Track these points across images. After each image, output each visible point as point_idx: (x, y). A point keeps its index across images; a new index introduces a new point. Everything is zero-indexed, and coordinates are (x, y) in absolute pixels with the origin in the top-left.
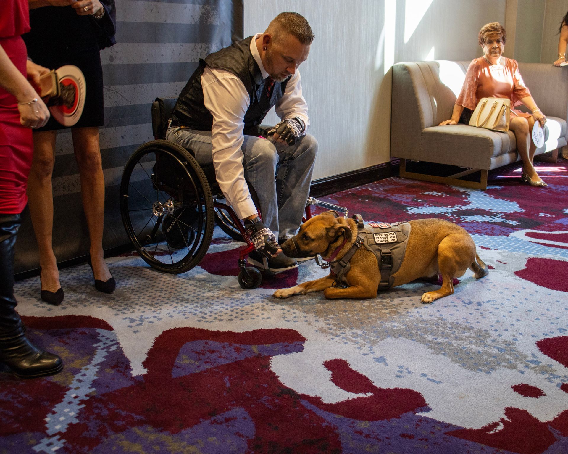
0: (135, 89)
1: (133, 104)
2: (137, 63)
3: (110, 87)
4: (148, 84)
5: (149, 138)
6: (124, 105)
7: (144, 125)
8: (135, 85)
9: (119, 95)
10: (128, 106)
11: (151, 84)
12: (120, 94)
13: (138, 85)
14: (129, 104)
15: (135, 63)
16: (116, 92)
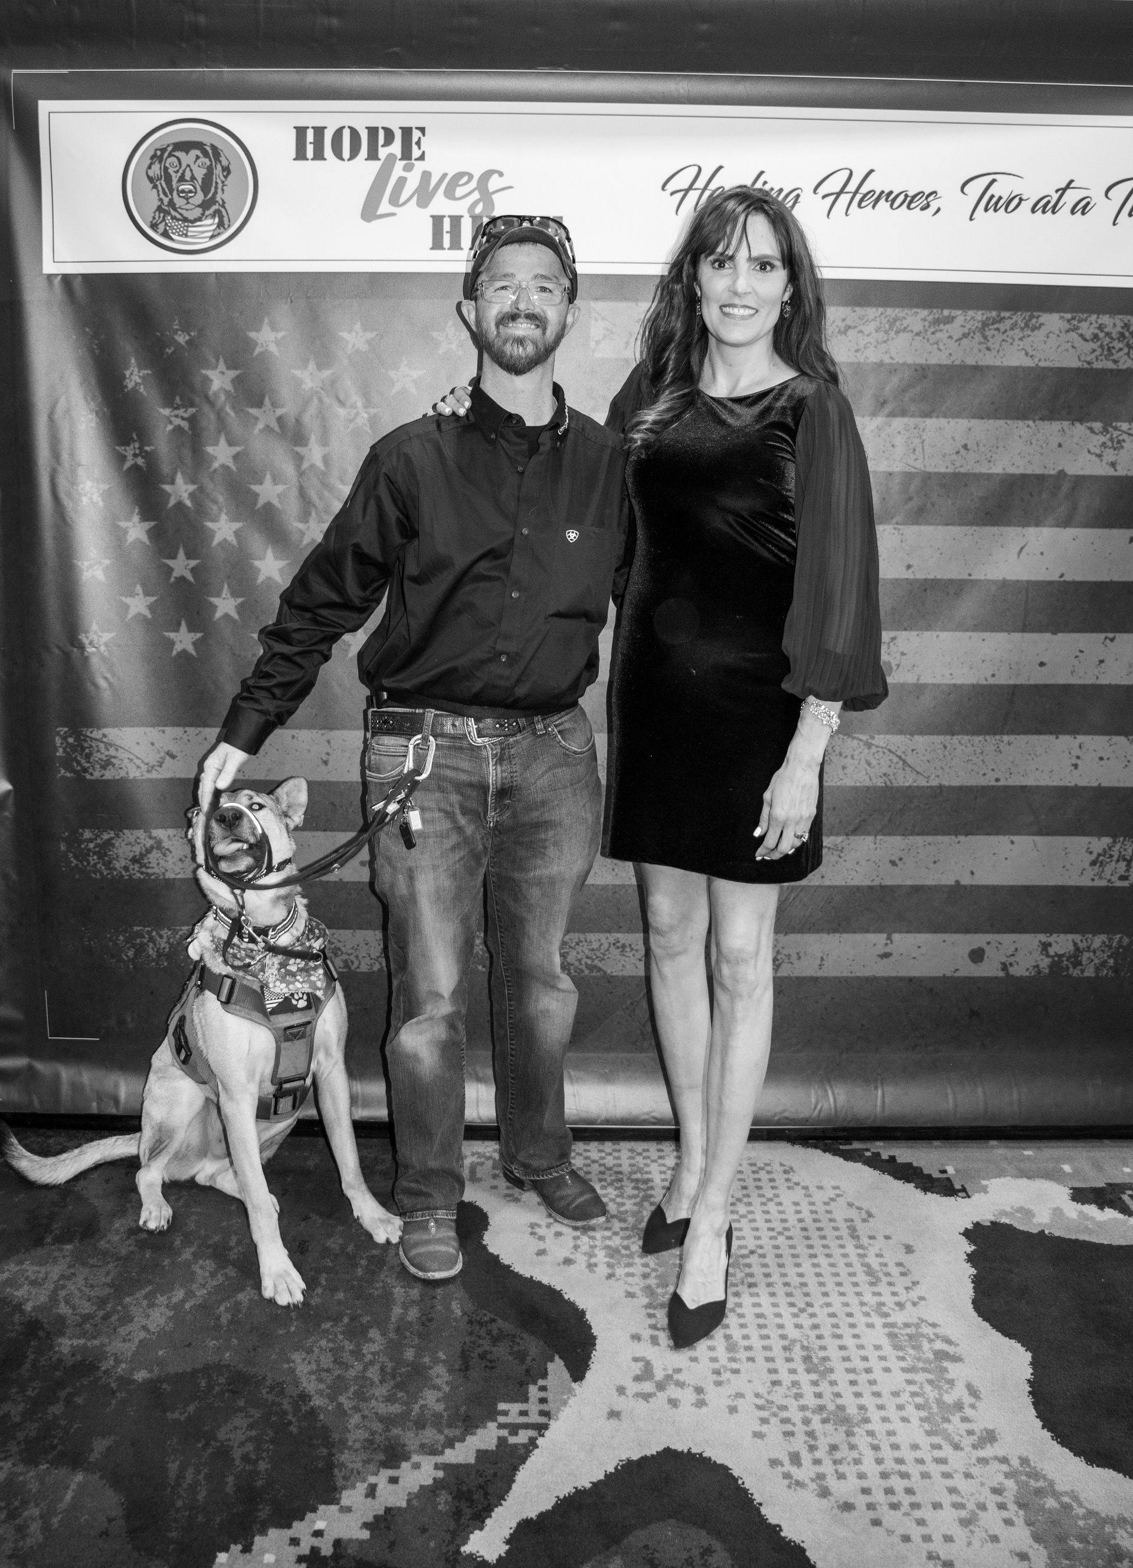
0: (945, 747)
1: (934, 783)
2: (959, 682)
3: (873, 738)
4: (987, 737)
5: (972, 873)
6: (907, 784)
7: (962, 838)
8: (948, 737)
9: (896, 759)
10: (919, 788)
11: (998, 737)
12: (900, 757)
13: (955, 737)
14: (923, 783)
15: (953, 682)
16: (890, 751)
